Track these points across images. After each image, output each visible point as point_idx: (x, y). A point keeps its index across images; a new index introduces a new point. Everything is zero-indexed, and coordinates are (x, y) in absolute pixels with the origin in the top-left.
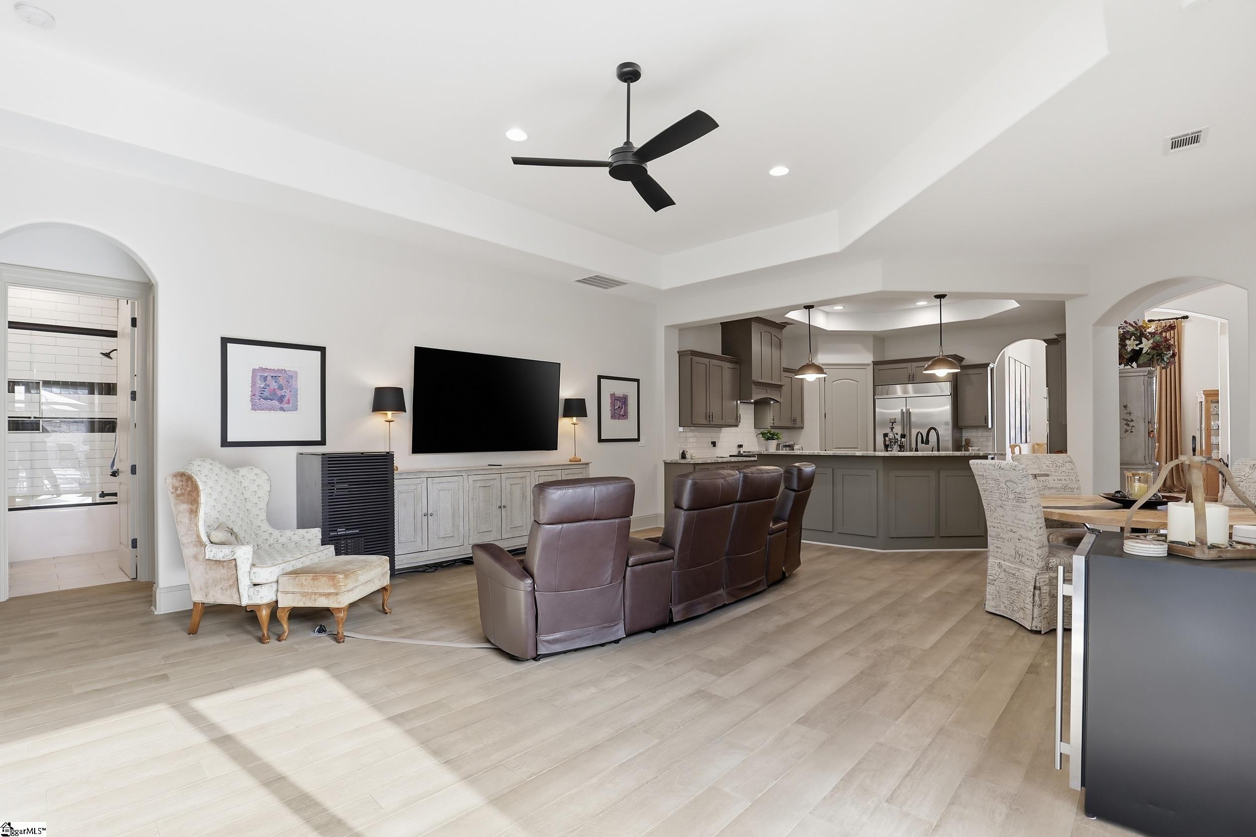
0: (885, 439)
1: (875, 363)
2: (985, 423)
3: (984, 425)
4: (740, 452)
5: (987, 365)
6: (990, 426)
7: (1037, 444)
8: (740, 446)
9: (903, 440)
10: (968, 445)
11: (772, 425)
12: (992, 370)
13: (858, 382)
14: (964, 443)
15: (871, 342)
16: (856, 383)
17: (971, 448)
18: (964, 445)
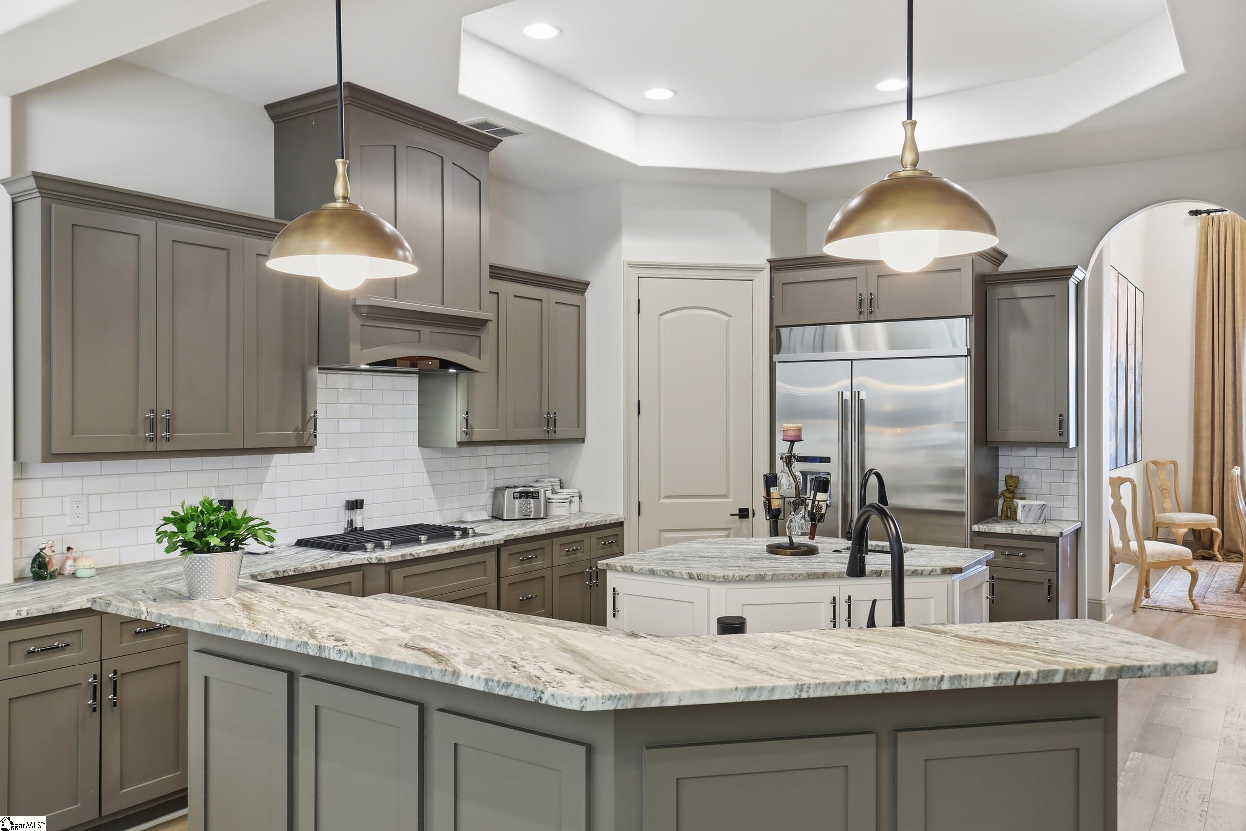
0: (768, 493)
1: (776, 266)
2: (1060, 435)
3: (1056, 438)
4: (351, 523)
5: (1068, 272)
6: (1072, 444)
7: (1155, 463)
8: (355, 505)
9: (821, 496)
10: (1012, 492)
11: (465, 439)
12: (1079, 286)
13: (730, 316)
14: (1002, 487)
15: (764, 206)
16: (727, 318)
17: (1020, 503)
18: (1003, 494)
